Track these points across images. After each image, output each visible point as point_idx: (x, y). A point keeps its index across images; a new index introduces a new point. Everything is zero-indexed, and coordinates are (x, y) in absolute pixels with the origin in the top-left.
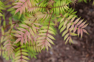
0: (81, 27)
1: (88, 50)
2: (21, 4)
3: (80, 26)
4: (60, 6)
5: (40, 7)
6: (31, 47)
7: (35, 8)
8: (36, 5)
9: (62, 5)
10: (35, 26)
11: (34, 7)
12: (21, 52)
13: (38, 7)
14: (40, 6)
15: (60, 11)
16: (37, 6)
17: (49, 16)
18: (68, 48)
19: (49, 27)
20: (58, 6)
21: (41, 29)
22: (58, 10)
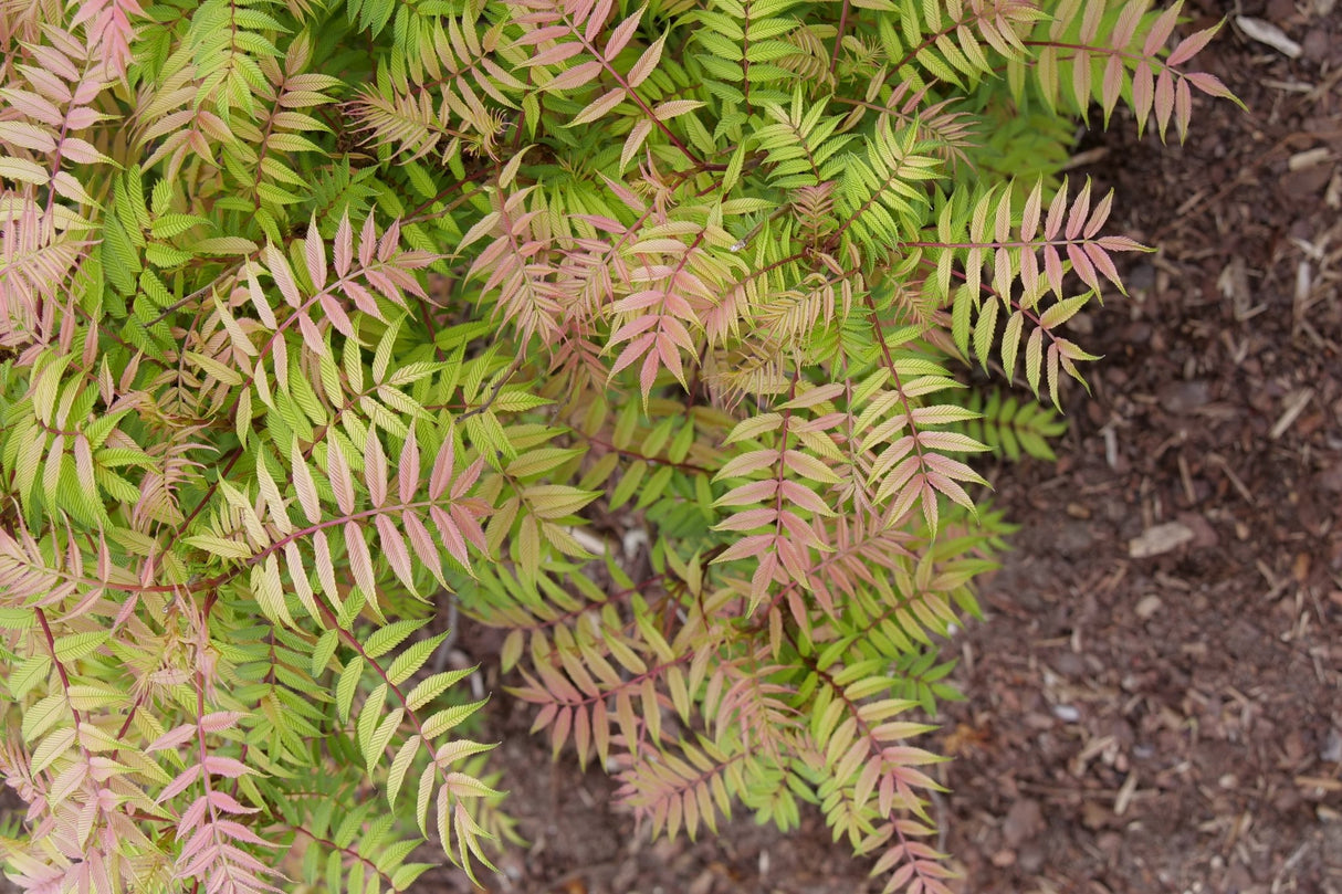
0: (1081, 236)
1: (1281, 534)
2: (649, 321)
3: (1072, 232)
4: (876, 186)
5: (769, 268)
6: (880, 629)
7: (740, 294)
8: (735, 270)
9: (884, 175)
10: (810, 415)
11: (732, 291)
12: (839, 691)
13: (756, 275)
14: (759, 263)
15: (894, 213)
16: (747, 270)
17: (851, 293)
18: (1148, 606)
19: (898, 364)
20: (866, 196)
21: (858, 412)
22: (878, 218)
